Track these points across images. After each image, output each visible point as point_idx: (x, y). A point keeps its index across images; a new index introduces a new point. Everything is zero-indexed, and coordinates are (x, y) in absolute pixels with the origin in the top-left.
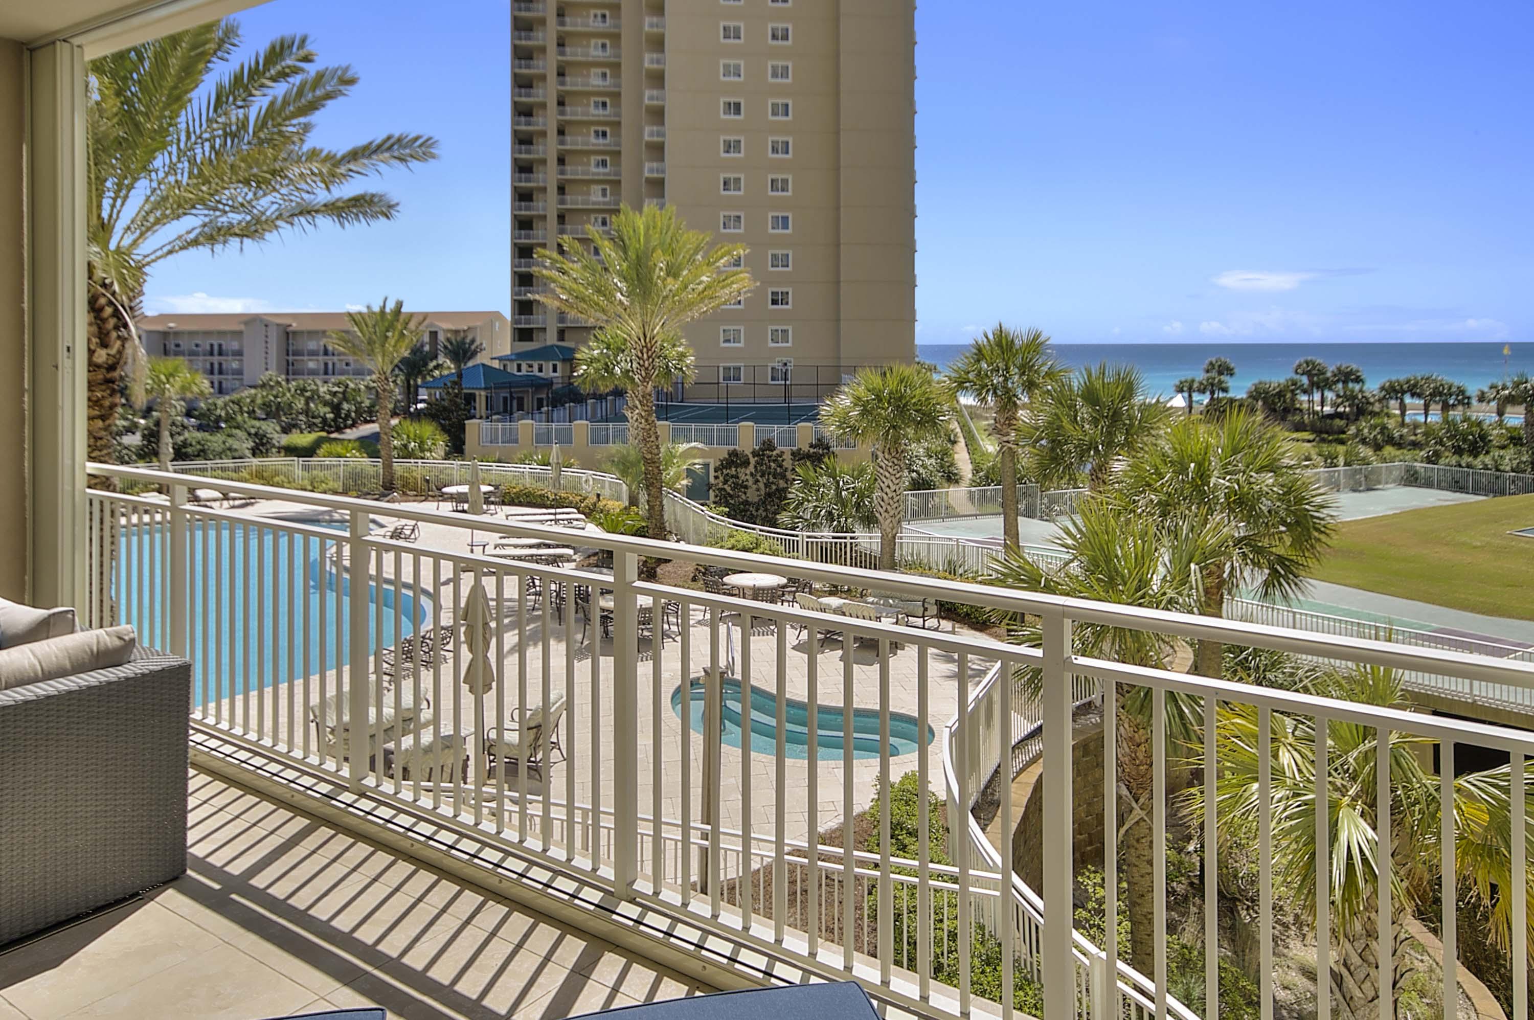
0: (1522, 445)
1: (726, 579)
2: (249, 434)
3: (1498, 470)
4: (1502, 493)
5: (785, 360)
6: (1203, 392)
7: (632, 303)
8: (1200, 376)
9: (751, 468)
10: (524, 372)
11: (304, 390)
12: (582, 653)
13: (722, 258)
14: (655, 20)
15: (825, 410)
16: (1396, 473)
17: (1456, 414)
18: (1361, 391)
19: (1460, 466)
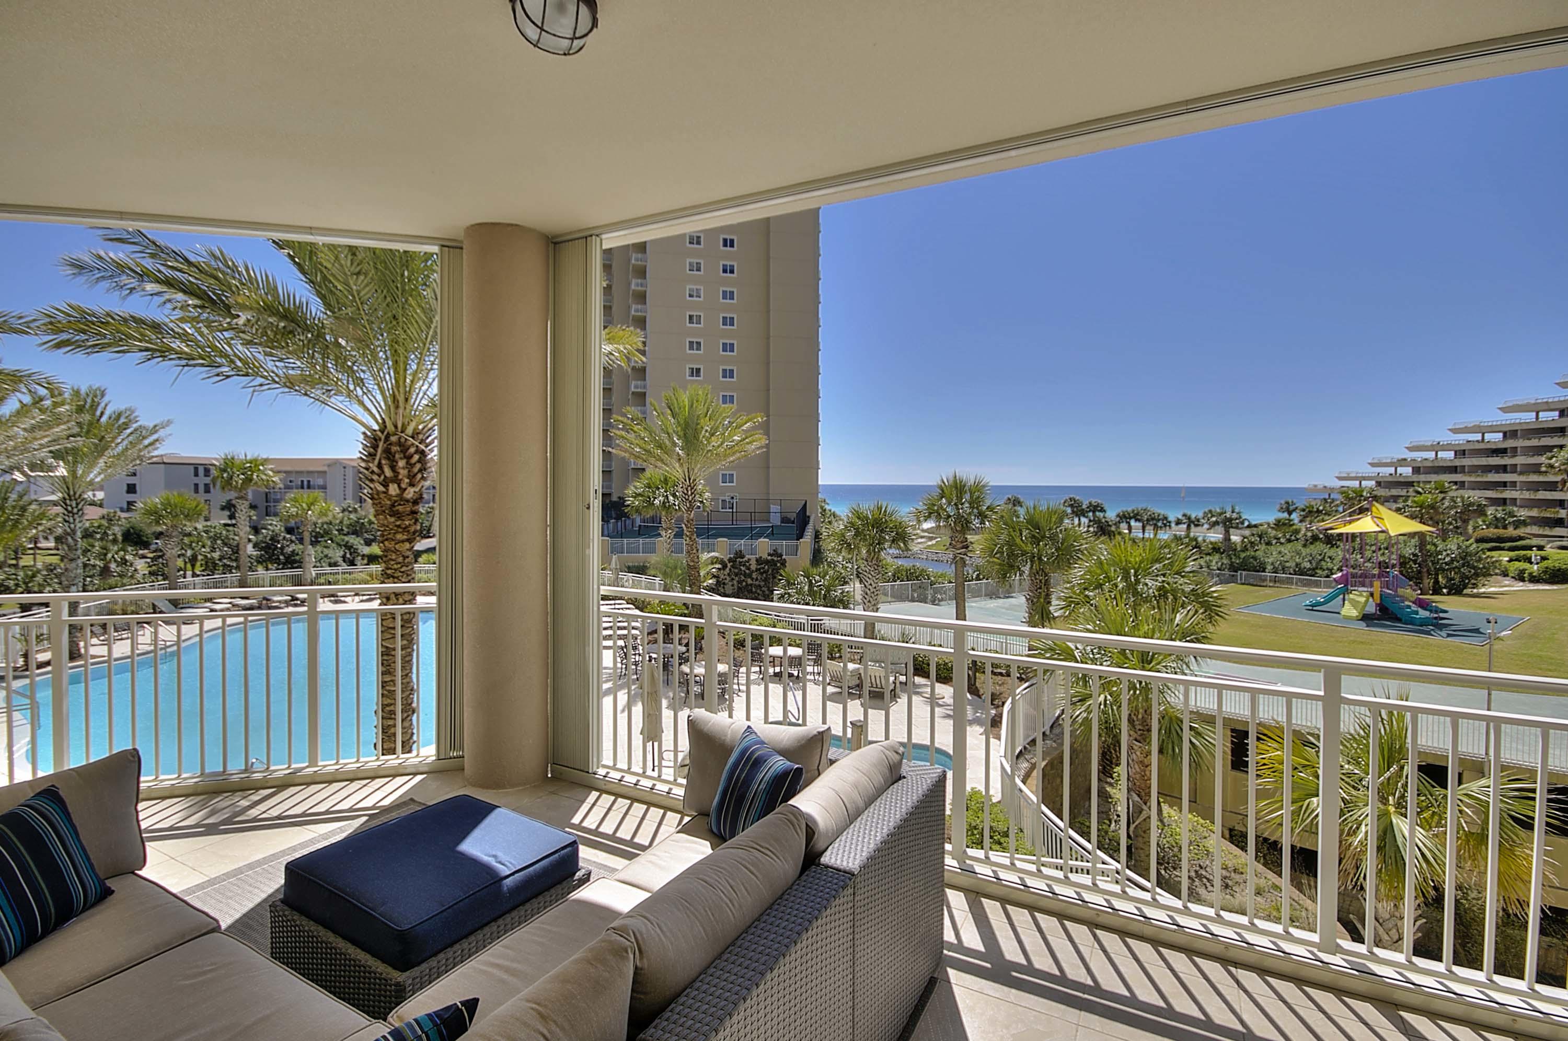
0: (1221, 553)
3: (1209, 569)
5: (732, 495)
9: (728, 571)
13: (746, 423)
18: (1104, 517)
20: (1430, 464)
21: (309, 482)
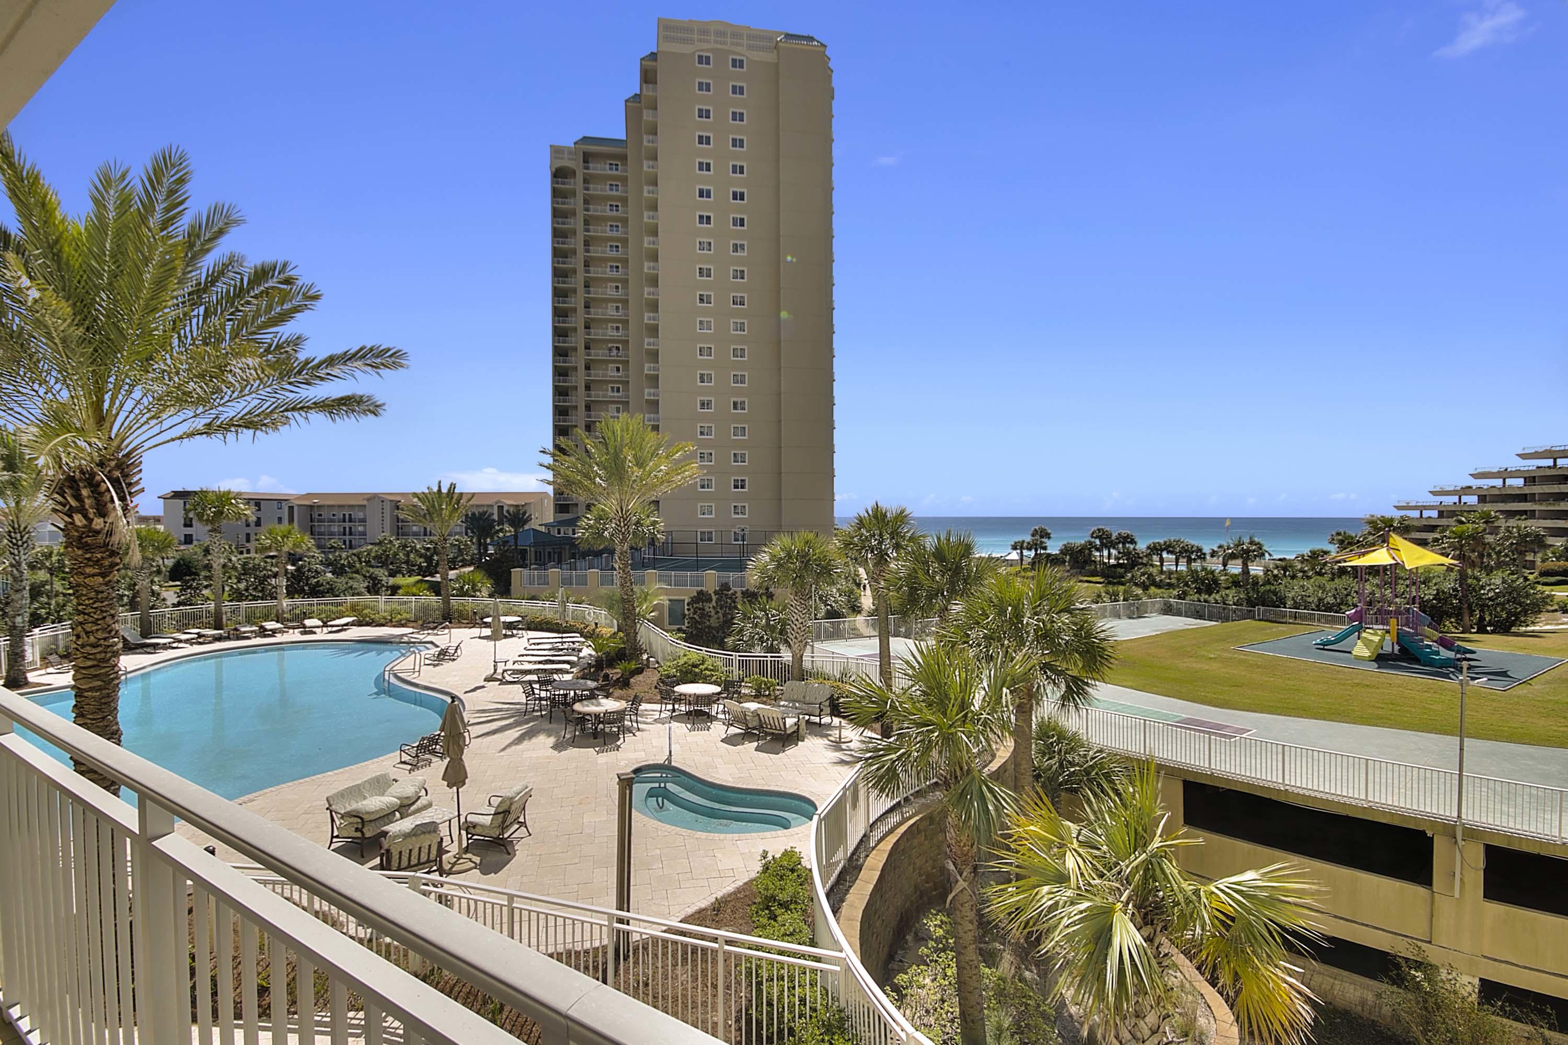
0: (1240, 587)
1: (676, 689)
2: (365, 576)
3: (1225, 604)
4: (1226, 619)
5: (743, 527)
6: (1029, 549)
7: (609, 485)
8: (1028, 538)
9: (714, 603)
10: (562, 535)
11: (405, 546)
12: (562, 746)
13: (677, 453)
14: (652, 289)
15: (751, 564)
16: (1157, 606)
17: (1197, 565)
18: (1134, 549)
19: (1200, 601)
20: (1498, 493)
21: (350, 515)
